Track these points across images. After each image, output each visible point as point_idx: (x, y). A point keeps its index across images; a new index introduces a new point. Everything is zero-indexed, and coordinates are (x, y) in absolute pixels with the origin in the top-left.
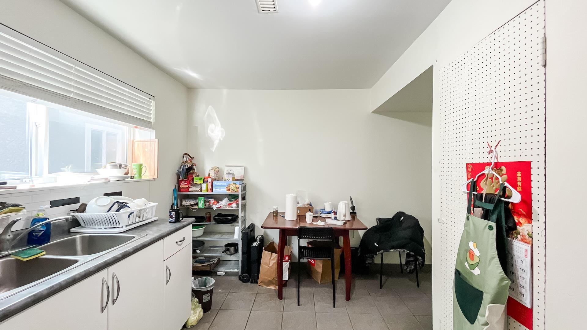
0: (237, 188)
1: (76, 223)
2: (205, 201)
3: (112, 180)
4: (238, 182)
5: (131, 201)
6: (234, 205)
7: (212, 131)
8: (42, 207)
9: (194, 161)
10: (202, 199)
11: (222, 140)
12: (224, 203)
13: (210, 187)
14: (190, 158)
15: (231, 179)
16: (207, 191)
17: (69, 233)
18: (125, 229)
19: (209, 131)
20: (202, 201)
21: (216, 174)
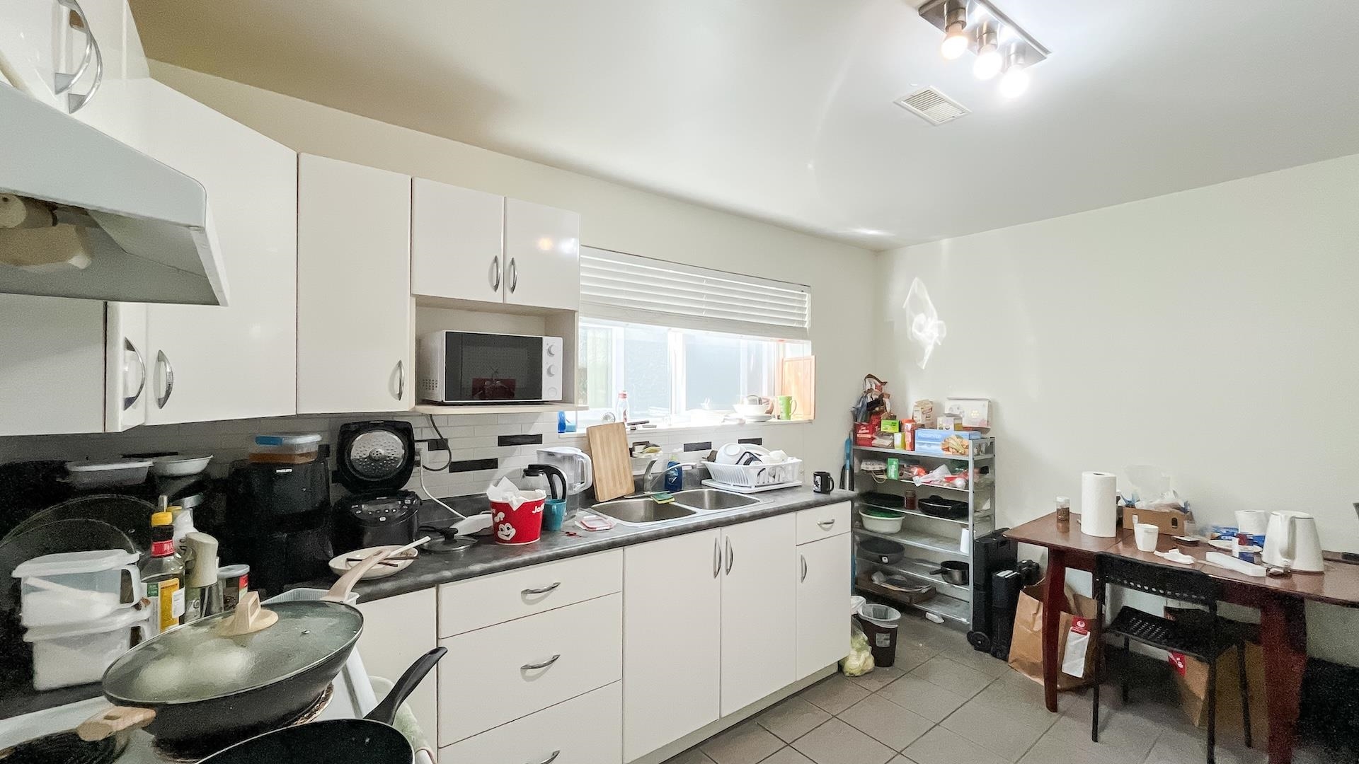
0: (965, 447)
1: (706, 474)
2: (900, 467)
3: (749, 421)
4: (966, 433)
5: (766, 452)
6: (959, 483)
7: (921, 329)
8: (676, 450)
9: (885, 389)
10: (895, 463)
11: (940, 344)
12: (938, 477)
13: (909, 439)
14: (879, 384)
15: (952, 427)
16: (904, 447)
17: (701, 485)
18: (754, 490)
19: (914, 330)
20: (893, 467)
21: (925, 415)
